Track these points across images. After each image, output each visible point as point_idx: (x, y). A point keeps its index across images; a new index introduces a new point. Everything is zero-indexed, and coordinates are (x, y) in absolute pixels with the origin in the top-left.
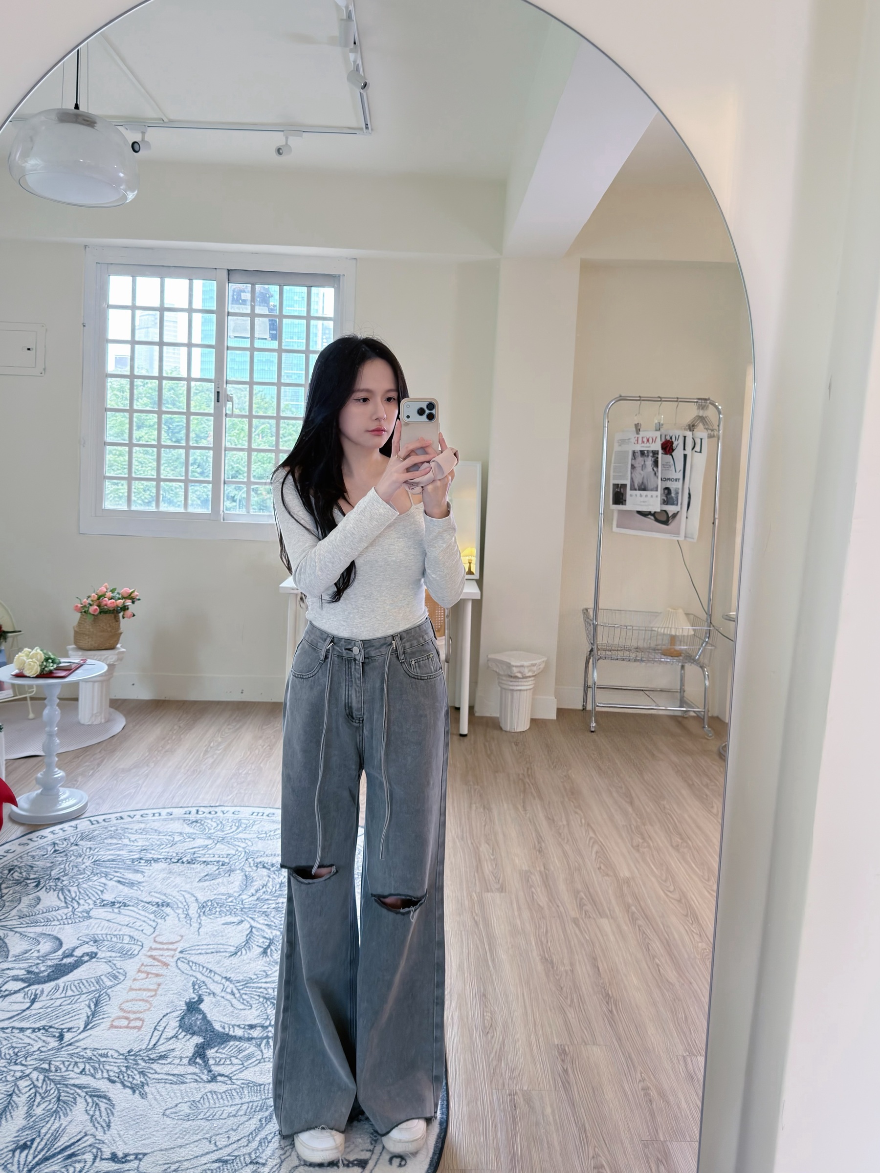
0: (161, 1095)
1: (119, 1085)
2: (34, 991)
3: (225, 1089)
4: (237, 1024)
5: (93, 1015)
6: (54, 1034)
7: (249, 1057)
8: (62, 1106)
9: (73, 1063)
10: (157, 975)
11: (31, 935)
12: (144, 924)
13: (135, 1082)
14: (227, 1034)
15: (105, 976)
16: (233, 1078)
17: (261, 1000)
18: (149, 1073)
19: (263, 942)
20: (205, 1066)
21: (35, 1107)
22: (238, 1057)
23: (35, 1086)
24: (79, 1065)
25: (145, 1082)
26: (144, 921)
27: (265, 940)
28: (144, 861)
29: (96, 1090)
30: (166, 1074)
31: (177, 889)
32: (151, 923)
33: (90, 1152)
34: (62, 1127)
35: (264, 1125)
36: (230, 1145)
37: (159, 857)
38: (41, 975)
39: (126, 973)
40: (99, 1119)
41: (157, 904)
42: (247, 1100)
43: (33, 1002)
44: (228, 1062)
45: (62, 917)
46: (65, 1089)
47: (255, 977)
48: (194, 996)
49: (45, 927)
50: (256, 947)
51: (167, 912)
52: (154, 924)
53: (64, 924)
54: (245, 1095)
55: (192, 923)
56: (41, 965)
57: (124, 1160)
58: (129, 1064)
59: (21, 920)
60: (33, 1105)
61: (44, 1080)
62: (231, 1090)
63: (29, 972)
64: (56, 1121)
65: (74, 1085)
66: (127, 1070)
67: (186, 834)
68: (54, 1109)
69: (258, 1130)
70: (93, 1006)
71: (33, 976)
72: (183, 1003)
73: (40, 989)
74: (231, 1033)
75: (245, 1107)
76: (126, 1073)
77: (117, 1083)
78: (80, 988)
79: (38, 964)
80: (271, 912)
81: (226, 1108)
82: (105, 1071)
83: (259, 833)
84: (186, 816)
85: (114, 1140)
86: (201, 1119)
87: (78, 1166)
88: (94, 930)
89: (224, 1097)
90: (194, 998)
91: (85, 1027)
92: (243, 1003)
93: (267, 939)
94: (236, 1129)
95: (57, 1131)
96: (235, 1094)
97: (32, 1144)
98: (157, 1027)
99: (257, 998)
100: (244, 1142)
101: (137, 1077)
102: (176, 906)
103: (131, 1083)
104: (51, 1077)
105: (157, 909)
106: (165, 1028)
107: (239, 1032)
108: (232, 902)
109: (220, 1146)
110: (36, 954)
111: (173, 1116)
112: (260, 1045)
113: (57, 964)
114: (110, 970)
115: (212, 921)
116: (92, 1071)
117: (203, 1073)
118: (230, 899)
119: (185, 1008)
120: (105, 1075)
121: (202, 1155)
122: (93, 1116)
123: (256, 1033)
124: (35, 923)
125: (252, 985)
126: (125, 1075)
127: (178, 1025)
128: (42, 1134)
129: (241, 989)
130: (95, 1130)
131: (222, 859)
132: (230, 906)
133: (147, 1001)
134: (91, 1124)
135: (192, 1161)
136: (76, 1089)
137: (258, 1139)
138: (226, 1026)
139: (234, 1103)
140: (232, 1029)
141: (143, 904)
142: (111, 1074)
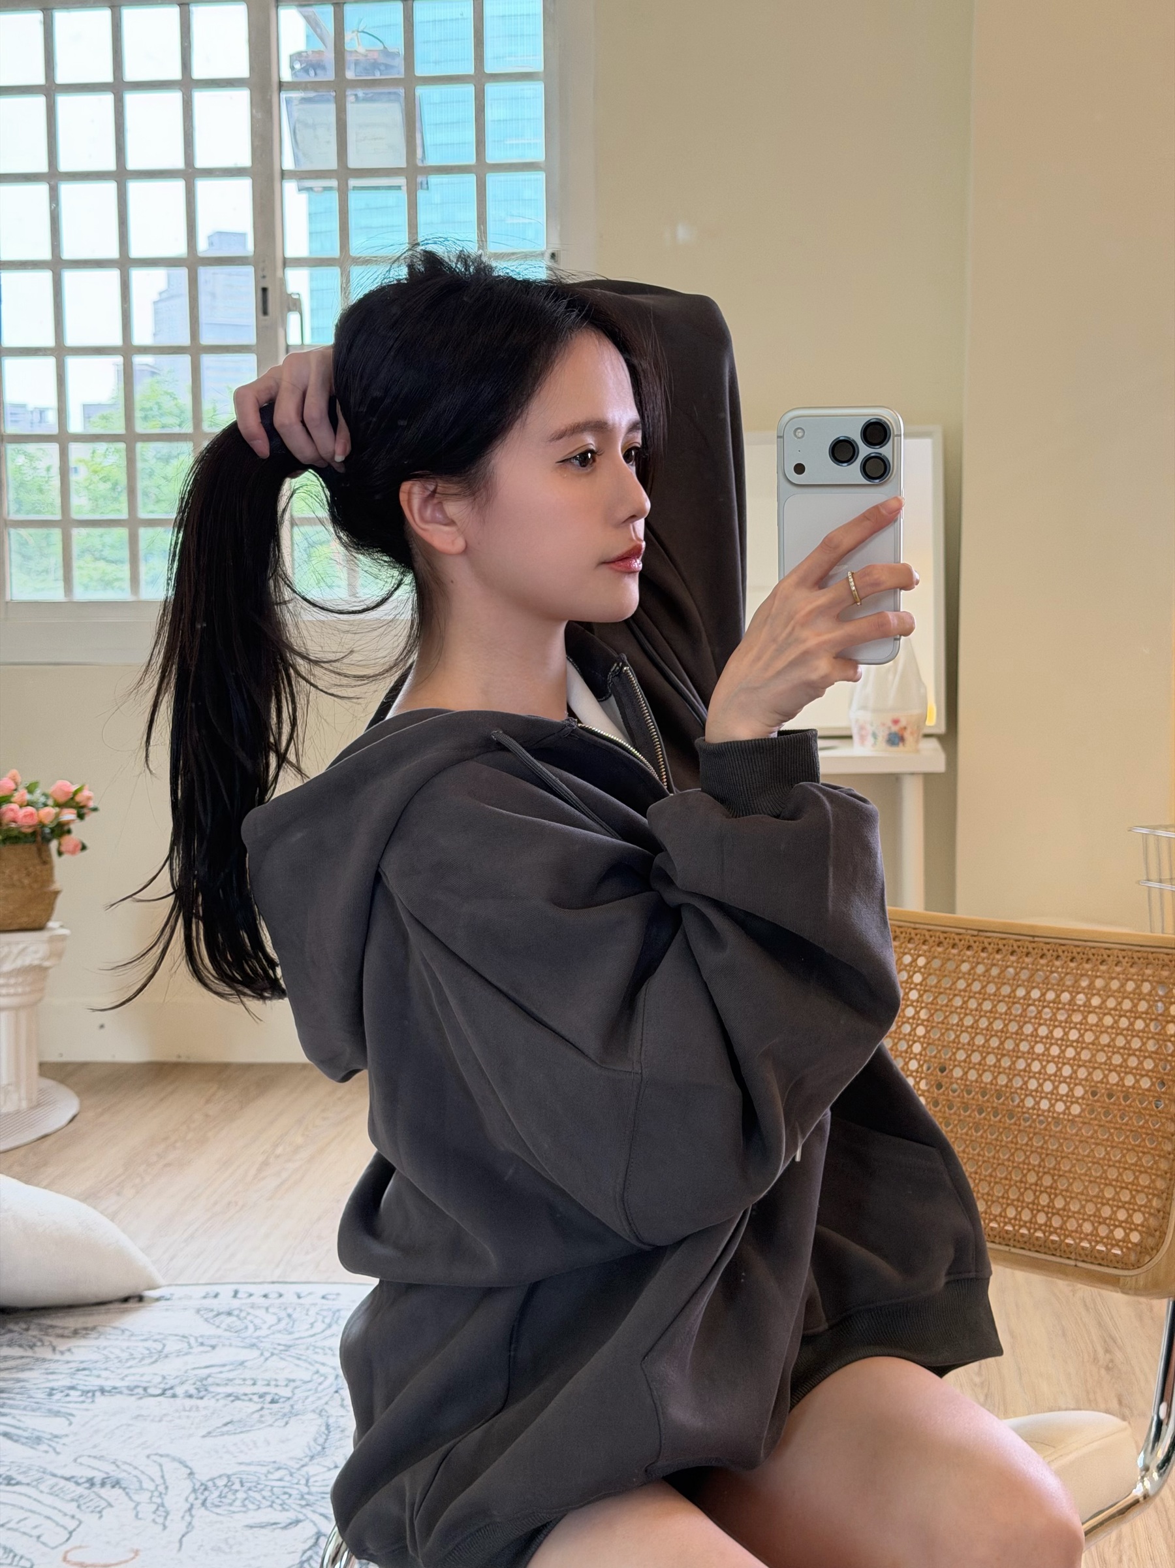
12: (48, 1524)
26: (48, 1518)
28: (79, 1393)
31: (148, 1452)
32: (65, 1521)
37: (119, 1384)
41: (91, 1482)
51: (111, 1500)
52: (72, 1525)
55: (167, 1523)
67: (196, 1339)
84: (204, 1301)
102: (137, 1485)
105: (86, 1492)
115: (221, 1518)
118: (278, 1475)
131: (272, 1390)
132: (273, 1487)
141: (54, 1481)
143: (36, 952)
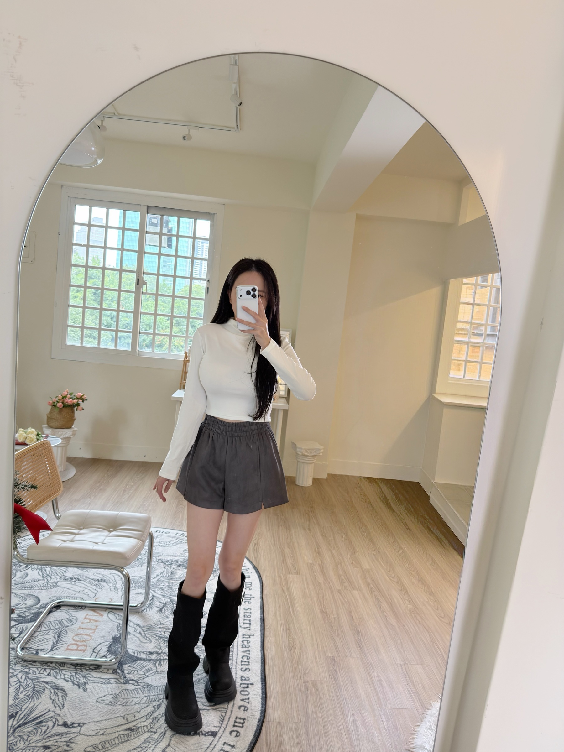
0: (96, 690)
1: (70, 683)
2: (21, 627)
3: (134, 688)
4: (143, 651)
5: (57, 642)
6: (33, 652)
7: (148, 671)
8: (36, 694)
9: (44, 669)
10: (96, 621)
11: (22, 595)
12: (90, 591)
13: (80, 682)
14: (136, 657)
15: (65, 620)
16: (139, 682)
17: (157, 638)
18: (89, 677)
19: (160, 605)
20: (123, 674)
21: (19, 694)
22: (142, 670)
23: (20, 682)
24: (47, 670)
25: (86, 682)
26: (89, 590)
27: (161, 604)
29: (56, 685)
30: (98, 678)
32: (94, 591)
33: (51, 720)
34: (35, 706)
35: (156, 710)
36: (135, 720)
38: (26, 618)
39: (77, 619)
40: (57, 702)
41: (98, 580)
42: (145, 695)
43: (21, 633)
44: (136, 672)
45: (40, 585)
46: (38, 684)
47: (154, 624)
48: (118, 634)
49: (30, 591)
50: (155, 607)
51: (104, 585)
52: (96, 592)
53: (42, 589)
54: (146, 692)
55: (118, 592)
56: (26, 612)
57: (71, 727)
58: (77, 671)
59: (16, 586)
60: (19, 692)
61: (25, 679)
62: (137, 689)
63: (19, 616)
64: (32, 702)
65: (44, 682)
66: (75, 675)
68: (31, 695)
69: (152, 713)
70: (56, 637)
71: (22, 619)
72: (111, 638)
73: (26, 626)
74: (139, 656)
75: (145, 699)
76: (75, 676)
77: (69, 682)
78: (50, 626)
79: (25, 611)
80: (165, 588)
81: (134, 699)
82: (62, 675)
83: (160, 542)
85: (66, 715)
86: (119, 705)
87: (44, 729)
88: (59, 593)
89: (133, 693)
90: (117, 635)
91: (52, 649)
92: (146, 639)
93: (162, 603)
94: (139, 712)
95: (32, 708)
96: (140, 691)
97: (16, 714)
98: (94, 651)
99: (155, 636)
100: (144, 719)
101: (82, 679)
102: (109, 582)
103: (78, 682)
104: (30, 677)
105: (97, 583)
106: (99, 651)
107: (143, 656)
108: (142, 581)
109: (129, 721)
110: (24, 606)
111: (102, 702)
112: (155, 664)
113: (36, 612)
114: (68, 617)
116: (55, 674)
117: (121, 678)
118: (142, 580)
119: (112, 640)
120: (63, 677)
121: (118, 726)
122: (53, 700)
123: (153, 657)
124: (24, 588)
125: (152, 629)
126: (75, 677)
127: (107, 650)
128: (23, 710)
129: (145, 631)
130: (54, 708)
132: (141, 583)
133: (89, 635)
134: (53, 705)
135: (113, 729)
136: (44, 684)
137: (152, 717)
138: (136, 652)
139: (139, 696)
140: (139, 654)
141: (89, 580)
142: (66, 676)
143: (69, 434)
